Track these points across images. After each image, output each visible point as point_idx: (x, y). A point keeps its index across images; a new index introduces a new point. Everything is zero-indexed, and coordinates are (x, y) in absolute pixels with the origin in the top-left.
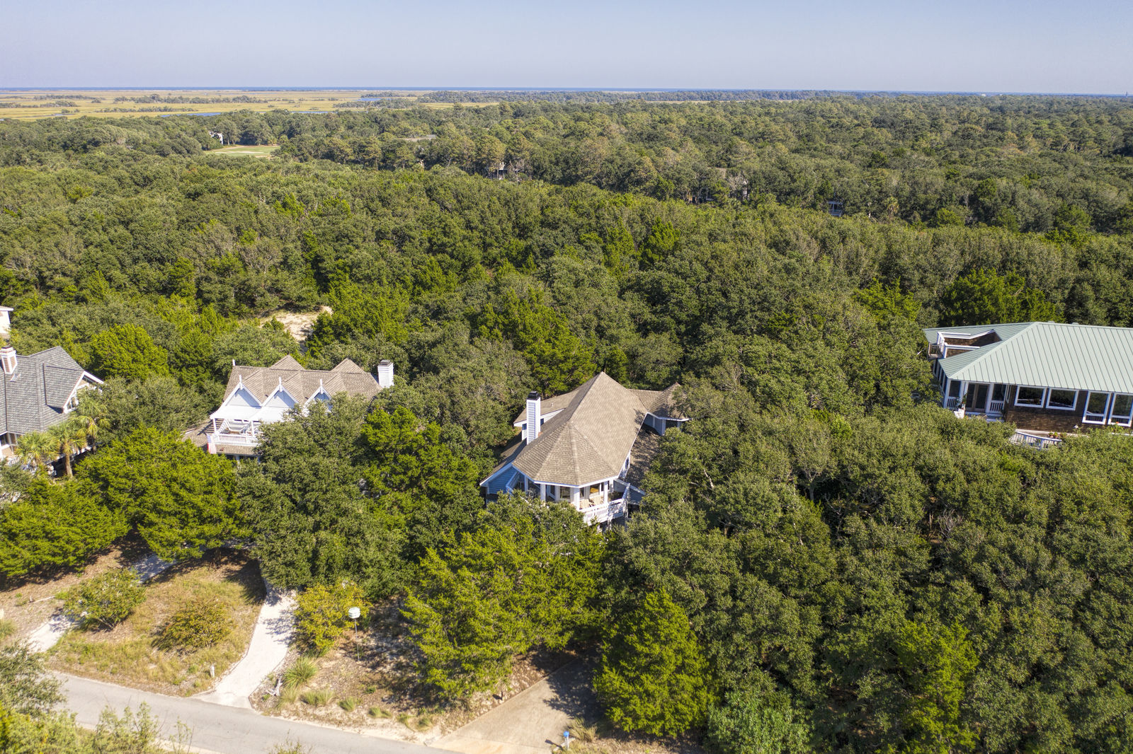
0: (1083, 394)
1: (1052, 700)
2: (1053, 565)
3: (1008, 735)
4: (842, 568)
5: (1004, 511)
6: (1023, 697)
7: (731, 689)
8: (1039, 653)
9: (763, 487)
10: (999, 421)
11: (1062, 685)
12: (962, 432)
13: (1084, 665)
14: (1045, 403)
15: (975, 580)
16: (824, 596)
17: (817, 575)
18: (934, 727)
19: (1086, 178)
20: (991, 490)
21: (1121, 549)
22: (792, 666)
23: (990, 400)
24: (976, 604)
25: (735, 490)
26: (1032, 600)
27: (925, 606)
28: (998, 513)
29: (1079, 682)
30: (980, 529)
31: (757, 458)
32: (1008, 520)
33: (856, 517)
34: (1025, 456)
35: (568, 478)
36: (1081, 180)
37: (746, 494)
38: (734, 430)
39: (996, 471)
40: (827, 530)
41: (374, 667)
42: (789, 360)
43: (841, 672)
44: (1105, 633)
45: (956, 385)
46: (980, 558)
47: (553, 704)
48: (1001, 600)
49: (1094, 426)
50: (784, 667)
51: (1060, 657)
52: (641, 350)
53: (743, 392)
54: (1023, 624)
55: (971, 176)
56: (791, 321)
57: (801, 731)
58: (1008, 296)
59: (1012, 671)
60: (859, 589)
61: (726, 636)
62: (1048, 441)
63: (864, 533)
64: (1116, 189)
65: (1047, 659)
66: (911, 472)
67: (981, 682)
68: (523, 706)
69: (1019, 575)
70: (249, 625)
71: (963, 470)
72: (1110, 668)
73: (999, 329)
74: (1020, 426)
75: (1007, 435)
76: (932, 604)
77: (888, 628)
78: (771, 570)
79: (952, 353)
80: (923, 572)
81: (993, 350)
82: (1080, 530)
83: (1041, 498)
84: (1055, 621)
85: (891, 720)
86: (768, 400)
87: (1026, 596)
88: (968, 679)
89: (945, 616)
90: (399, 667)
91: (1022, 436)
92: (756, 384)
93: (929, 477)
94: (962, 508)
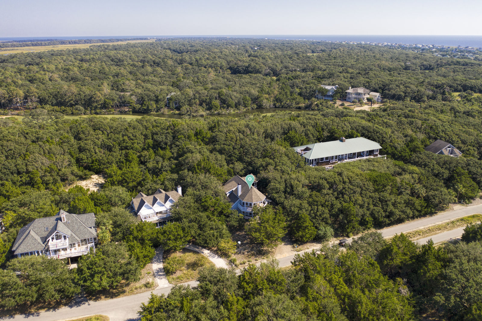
0: (330, 157)
7: (319, 227)
14: (324, 160)
22: (327, 220)
23: (314, 162)
25: (299, 192)
31: (296, 185)
37: (302, 192)
47: (285, 245)
49: (333, 163)
50: (325, 220)
56: (270, 153)
57: (332, 229)
58: (297, 137)
66: (322, 179)
68: (281, 247)
73: (309, 146)
77: (339, 207)
78: (315, 204)
79: (303, 153)
81: (313, 151)
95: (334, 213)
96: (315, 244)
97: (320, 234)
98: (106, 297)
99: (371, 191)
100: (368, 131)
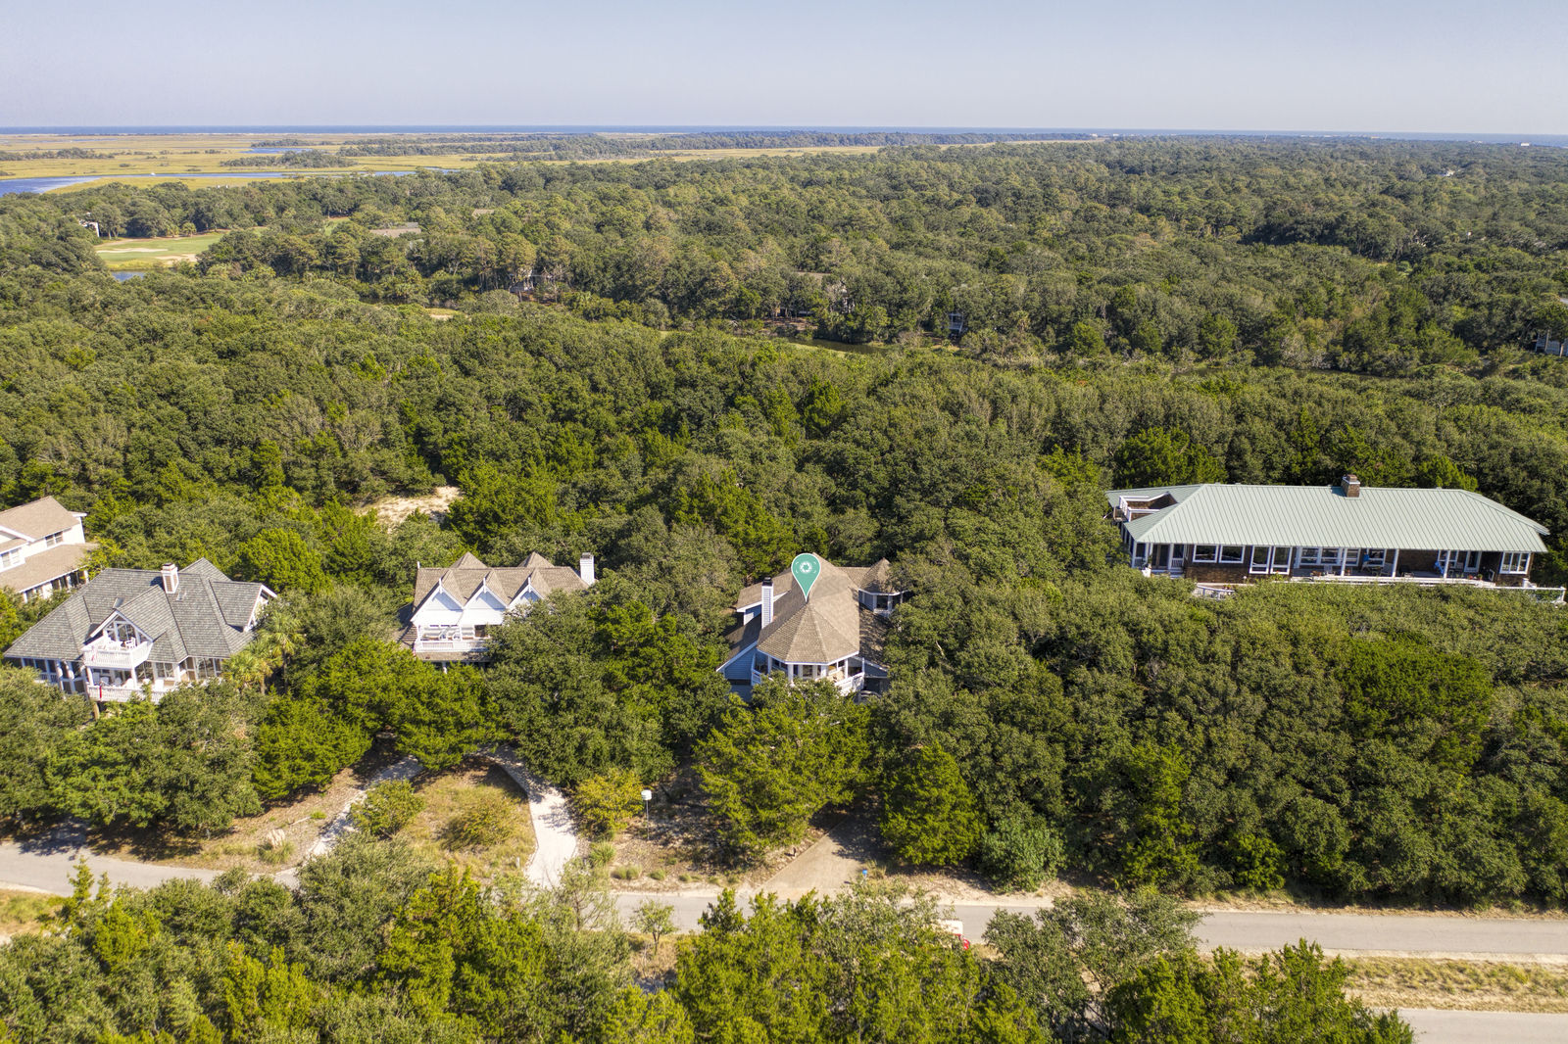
0: (1249, 548)
1: (1246, 794)
2: (1238, 692)
3: (1215, 824)
4: (1076, 712)
5: (1196, 654)
6: (1225, 795)
7: (998, 819)
8: (1233, 760)
9: (1000, 650)
10: (1181, 577)
11: (1250, 783)
12: (1154, 590)
13: (1266, 766)
14: (1218, 558)
15: (1180, 710)
16: (1065, 735)
17: (1058, 719)
18: (1163, 822)
19: (1229, 281)
20: (1185, 637)
21: (1286, 676)
22: (1046, 795)
23: (1171, 558)
24: (1184, 729)
25: (977, 655)
26: (1225, 721)
27: (1146, 734)
28: (1192, 656)
29: (1262, 779)
30: (1181, 670)
31: (988, 626)
32: (1200, 661)
33: (1084, 668)
34: (1207, 607)
35: (817, 656)
36: (1224, 283)
37: (988, 659)
38: (959, 603)
39: (1187, 623)
40: (1059, 680)
41: (665, 844)
42: (995, 532)
43: (1085, 793)
44: (1279, 741)
45: (1142, 546)
46: (1184, 692)
47: (841, 854)
48: (1202, 723)
49: (1259, 576)
50: (1039, 796)
51: (1248, 762)
52: (841, 527)
53: (958, 565)
54: (1220, 739)
55: (1105, 280)
56: (986, 492)
57: (1058, 844)
58: (1176, 453)
59: (1214, 776)
60: (1092, 728)
61: (991, 777)
62: (1223, 592)
63: (1090, 681)
64: (1261, 293)
65: (1239, 764)
66: (1119, 628)
67: (1194, 785)
68: (815, 859)
69: (1214, 703)
70: (526, 820)
71: (1161, 623)
72: (1284, 765)
73: (1175, 491)
74: (1200, 580)
75: (1190, 590)
76: (1150, 733)
77: (1119, 754)
78: (1019, 718)
79: (1136, 516)
80: (1139, 709)
81: (1172, 513)
82: (1256, 665)
83: (1225, 642)
84: (1243, 735)
85: (1128, 823)
86: (983, 572)
87: (1220, 718)
88: (1183, 784)
89: (1160, 740)
90: (687, 842)
91: (1203, 589)
92: (967, 557)
93: (1134, 630)
94: (1164, 653)
95: (1084, 774)
96: (962, 885)
97: (990, 849)
98: (135, 852)
99: (1322, 722)
100: (1533, 473)
